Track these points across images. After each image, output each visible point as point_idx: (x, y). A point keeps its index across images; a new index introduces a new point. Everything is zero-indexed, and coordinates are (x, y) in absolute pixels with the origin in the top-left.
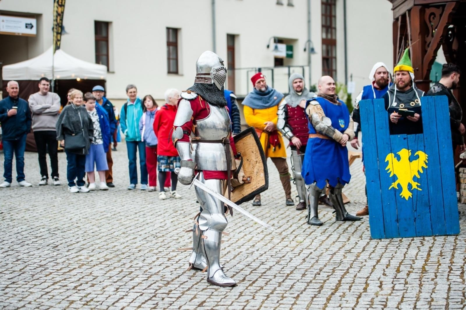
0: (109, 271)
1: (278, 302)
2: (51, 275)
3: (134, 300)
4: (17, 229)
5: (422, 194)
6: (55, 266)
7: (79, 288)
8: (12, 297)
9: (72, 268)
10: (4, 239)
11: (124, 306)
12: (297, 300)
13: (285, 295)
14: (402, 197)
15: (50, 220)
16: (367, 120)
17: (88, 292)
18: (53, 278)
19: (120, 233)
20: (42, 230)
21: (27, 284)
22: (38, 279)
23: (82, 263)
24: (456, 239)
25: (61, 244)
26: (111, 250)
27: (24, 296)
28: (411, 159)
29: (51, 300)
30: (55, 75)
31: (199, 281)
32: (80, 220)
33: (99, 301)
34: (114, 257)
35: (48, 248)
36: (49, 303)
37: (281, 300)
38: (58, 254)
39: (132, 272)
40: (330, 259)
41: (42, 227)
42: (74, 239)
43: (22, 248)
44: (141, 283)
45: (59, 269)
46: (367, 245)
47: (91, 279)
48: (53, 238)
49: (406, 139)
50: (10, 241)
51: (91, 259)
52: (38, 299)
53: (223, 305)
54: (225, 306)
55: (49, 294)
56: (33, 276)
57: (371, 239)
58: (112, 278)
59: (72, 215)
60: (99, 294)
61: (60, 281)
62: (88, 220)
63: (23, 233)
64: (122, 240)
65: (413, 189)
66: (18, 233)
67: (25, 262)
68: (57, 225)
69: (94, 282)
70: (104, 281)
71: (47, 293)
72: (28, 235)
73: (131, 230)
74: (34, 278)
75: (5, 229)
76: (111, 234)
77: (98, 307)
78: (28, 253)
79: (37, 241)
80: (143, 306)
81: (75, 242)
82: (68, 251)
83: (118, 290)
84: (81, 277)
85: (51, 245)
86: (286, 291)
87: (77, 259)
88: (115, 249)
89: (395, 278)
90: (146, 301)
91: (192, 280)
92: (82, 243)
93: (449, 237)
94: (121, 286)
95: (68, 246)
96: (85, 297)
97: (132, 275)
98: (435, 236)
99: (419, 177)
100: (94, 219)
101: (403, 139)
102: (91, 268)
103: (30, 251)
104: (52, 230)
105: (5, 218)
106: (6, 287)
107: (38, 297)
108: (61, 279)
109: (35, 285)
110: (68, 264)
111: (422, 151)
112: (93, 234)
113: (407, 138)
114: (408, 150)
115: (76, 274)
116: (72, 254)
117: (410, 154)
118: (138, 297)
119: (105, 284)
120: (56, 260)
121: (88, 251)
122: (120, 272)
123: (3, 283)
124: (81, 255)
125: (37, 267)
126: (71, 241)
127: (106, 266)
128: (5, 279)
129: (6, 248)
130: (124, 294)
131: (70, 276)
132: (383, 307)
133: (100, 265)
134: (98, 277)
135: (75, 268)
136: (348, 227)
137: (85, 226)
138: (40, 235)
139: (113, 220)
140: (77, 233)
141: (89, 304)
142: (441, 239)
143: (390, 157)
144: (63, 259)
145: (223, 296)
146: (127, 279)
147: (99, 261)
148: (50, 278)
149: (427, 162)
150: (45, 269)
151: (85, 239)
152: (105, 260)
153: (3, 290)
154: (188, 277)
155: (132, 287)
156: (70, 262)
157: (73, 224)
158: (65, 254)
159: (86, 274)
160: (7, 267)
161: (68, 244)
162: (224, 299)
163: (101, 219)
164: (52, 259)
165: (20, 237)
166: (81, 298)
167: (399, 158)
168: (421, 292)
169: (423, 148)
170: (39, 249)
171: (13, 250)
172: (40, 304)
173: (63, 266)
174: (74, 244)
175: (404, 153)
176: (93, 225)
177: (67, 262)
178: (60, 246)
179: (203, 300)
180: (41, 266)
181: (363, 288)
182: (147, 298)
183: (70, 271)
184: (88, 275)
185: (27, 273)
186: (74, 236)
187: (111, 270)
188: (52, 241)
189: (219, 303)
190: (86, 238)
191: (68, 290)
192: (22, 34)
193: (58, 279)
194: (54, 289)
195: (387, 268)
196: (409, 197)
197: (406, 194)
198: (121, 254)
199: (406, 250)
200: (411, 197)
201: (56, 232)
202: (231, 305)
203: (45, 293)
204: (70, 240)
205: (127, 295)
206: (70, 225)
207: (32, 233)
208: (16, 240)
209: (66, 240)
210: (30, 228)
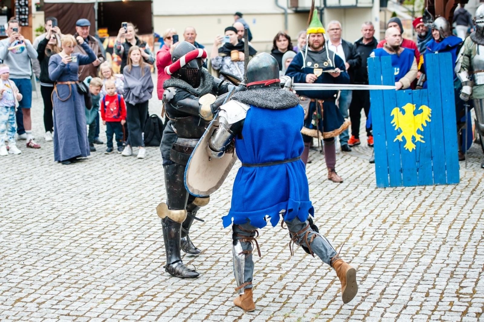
0: (131, 220)
1: (267, 251)
2: (80, 224)
3: (148, 247)
5: (425, 146)
6: (84, 214)
7: (102, 237)
8: (46, 245)
9: (99, 217)
10: (41, 187)
11: (139, 253)
12: (284, 249)
13: (276, 244)
14: (406, 149)
16: (375, 77)
17: (110, 241)
18: (82, 227)
19: (149, 179)
20: (77, 177)
21: (58, 233)
22: (68, 228)
23: (109, 211)
24: (455, 188)
25: (92, 192)
26: (138, 198)
27: (56, 244)
28: (415, 113)
29: (78, 247)
31: (207, 230)
32: (113, 165)
33: (118, 249)
34: (138, 206)
35: (80, 196)
36: (76, 251)
37: (271, 248)
38: (88, 203)
39: (151, 221)
40: (330, 209)
41: (77, 173)
42: (104, 186)
43: (57, 196)
44: (156, 232)
45: (88, 217)
46: (370, 194)
47: (115, 228)
48: (86, 185)
49: (411, 95)
50: (47, 189)
51: (117, 207)
52: (67, 246)
53: (221, 253)
54: (222, 254)
55: (77, 242)
56: (65, 224)
57: (377, 188)
58: (133, 227)
59: (107, 159)
60: (119, 243)
61: (87, 230)
62: (121, 165)
63: (59, 180)
64: (149, 188)
65: (416, 141)
66: (55, 180)
67: (59, 211)
68: (91, 172)
69: (116, 231)
70: (125, 230)
71: (76, 241)
72: (63, 182)
73: (159, 177)
74: (66, 227)
75: (42, 176)
76: (140, 181)
77: (117, 254)
78: (62, 201)
79: (71, 189)
80: (154, 253)
81: (106, 190)
82: (98, 199)
83: (136, 239)
84: (106, 226)
85: (83, 194)
86: (279, 240)
87: (105, 207)
88: (140, 197)
89: (378, 229)
90: (158, 249)
91: (201, 230)
92: (112, 190)
93: (449, 186)
94: (138, 235)
95: (99, 194)
96: (107, 245)
97: (150, 224)
98: (437, 185)
99: (422, 130)
100: (127, 164)
101: (408, 94)
102: (116, 217)
103: (64, 199)
104: (86, 177)
105: (43, 163)
106: (41, 236)
107: (67, 245)
108: (88, 228)
109: (66, 233)
110: (96, 213)
111: (426, 105)
112: (123, 181)
113: (412, 93)
114: (413, 104)
115: (102, 222)
116: (102, 202)
117: (415, 108)
118: (151, 245)
119: (126, 232)
120: (86, 209)
121: (116, 200)
122: (141, 221)
123: (39, 231)
124: (109, 204)
125: (69, 216)
126: (102, 188)
127: (129, 214)
128: (40, 228)
129: (43, 196)
130: (140, 242)
131: (96, 225)
132: (354, 256)
133: (125, 214)
134: (121, 226)
135: (102, 217)
136: (361, 175)
137: (117, 172)
138: (75, 182)
139: (144, 165)
140: (109, 180)
141: (109, 251)
142: (440, 188)
143: (395, 111)
144: (93, 208)
145: (223, 245)
146: (145, 227)
147: (124, 209)
148: (79, 227)
149: (430, 116)
150: (76, 218)
151: (115, 187)
152: (130, 209)
153: (38, 238)
154: (198, 226)
155: (148, 236)
156: (98, 211)
157: (106, 169)
158: (95, 203)
159: (111, 223)
160: (43, 215)
161: (99, 192)
162: (223, 248)
163: (133, 164)
164: (83, 208)
165: (56, 185)
166: (103, 246)
167: (404, 112)
168: (394, 243)
169: (427, 102)
170: (72, 197)
171: (49, 198)
172: (68, 251)
173: (92, 215)
174: (104, 192)
175: (409, 107)
176: (125, 171)
177: (96, 210)
178: (92, 194)
179: (206, 248)
180: (73, 214)
181: (345, 237)
182: (158, 246)
183: (98, 219)
184: (112, 224)
185: (60, 222)
186: (105, 183)
187: (133, 219)
188: (85, 189)
189: (219, 252)
190: (116, 185)
191: (93, 238)
193: (85, 228)
194: (82, 237)
195: (376, 218)
196: (413, 149)
197: (410, 146)
198: (145, 203)
199: (402, 200)
200: (415, 149)
201: (89, 179)
202: (227, 253)
203: (73, 241)
204: (101, 187)
205: (142, 244)
206: (103, 171)
207: (67, 180)
208: (52, 187)
209: (97, 188)
210: (65, 174)
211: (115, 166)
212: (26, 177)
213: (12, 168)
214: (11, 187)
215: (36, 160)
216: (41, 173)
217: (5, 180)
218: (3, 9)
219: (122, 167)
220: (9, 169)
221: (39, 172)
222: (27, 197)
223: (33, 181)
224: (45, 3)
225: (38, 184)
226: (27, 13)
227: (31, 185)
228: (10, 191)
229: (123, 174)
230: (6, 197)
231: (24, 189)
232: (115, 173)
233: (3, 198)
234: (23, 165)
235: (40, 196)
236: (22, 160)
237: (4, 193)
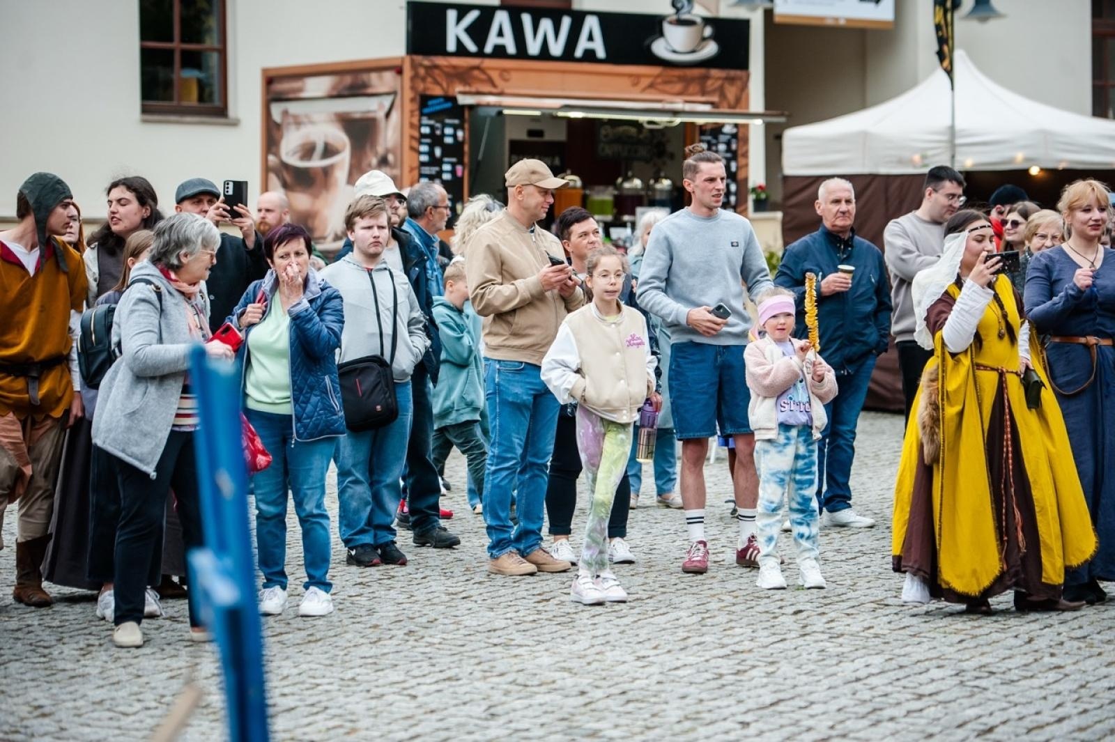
4: (852, 666)
10: (812, 698)
15: (961, 641)
20: (935, 673)
25: (1004, 723)
30: (958, 158)
32: (1062, 644)
35: (961, 733)
41: (934, 662)
42: (1046, 707)
43: (873, 729)
48: (975, 700)
50: (833, 706)
62: (1091, 646)
63: (874, 681)
66: (858, 680)
68: (985, 660)
72: (889, 689)
75: (812, 667)
79: (921, 710)
81: (1053, 719)
85: (969, 726)
92: (1076, 722)
104: (969, 675)
105: (808, 630)
126: (1037, 713)
129: (822, 727)
137: (1081, 666)
138: (931, 688)
140: (1056, 687)
151: (1085, 711)
157: (1038, 655)
161: (1027, 723)
165: (867, 695)
174: (1048, 724)
178: (1001, 728)
186: (1045, 698)
188: (972, 713)
190: (1087, 706)
192: (848, 20)
201: (983, 683)
204: (1032, 709)
206: (1030, 659)
207: (903, 682)
208: (852, 702)
209: (1018, 709)
210: (894, 664)
211: (1068, 644)
212: (754, 667)
213: (703, 639)
214: (704, 696)
215: (782, 619)
216: (805, 656)
217: (680, 673)
218: (658, 186)
219: (1096, 651)
220: (690, 641)
221: (795, 653)
222: (765, 727)
223: (780, 680)
224: (786, 179)
225: (798, 690)
226: (733, 199)
227: (775, 692)
228: (700, 708)
229: (1104, 671)
230: (687, 724)
231: (751, 704)
232: (1074, 668)
233: (677, 728)
234: (738, 631)
235: (809, 729)
236: (733, 617)
237: (681, 713)
